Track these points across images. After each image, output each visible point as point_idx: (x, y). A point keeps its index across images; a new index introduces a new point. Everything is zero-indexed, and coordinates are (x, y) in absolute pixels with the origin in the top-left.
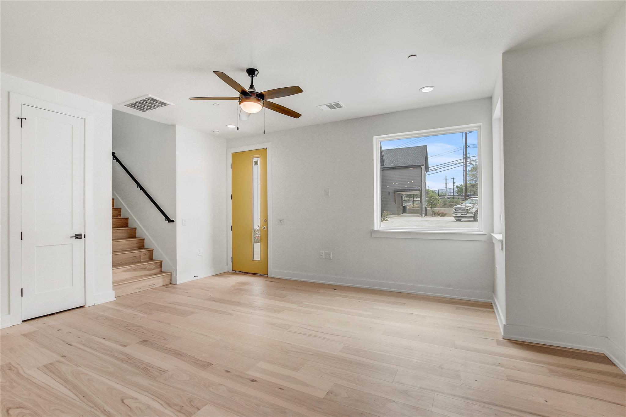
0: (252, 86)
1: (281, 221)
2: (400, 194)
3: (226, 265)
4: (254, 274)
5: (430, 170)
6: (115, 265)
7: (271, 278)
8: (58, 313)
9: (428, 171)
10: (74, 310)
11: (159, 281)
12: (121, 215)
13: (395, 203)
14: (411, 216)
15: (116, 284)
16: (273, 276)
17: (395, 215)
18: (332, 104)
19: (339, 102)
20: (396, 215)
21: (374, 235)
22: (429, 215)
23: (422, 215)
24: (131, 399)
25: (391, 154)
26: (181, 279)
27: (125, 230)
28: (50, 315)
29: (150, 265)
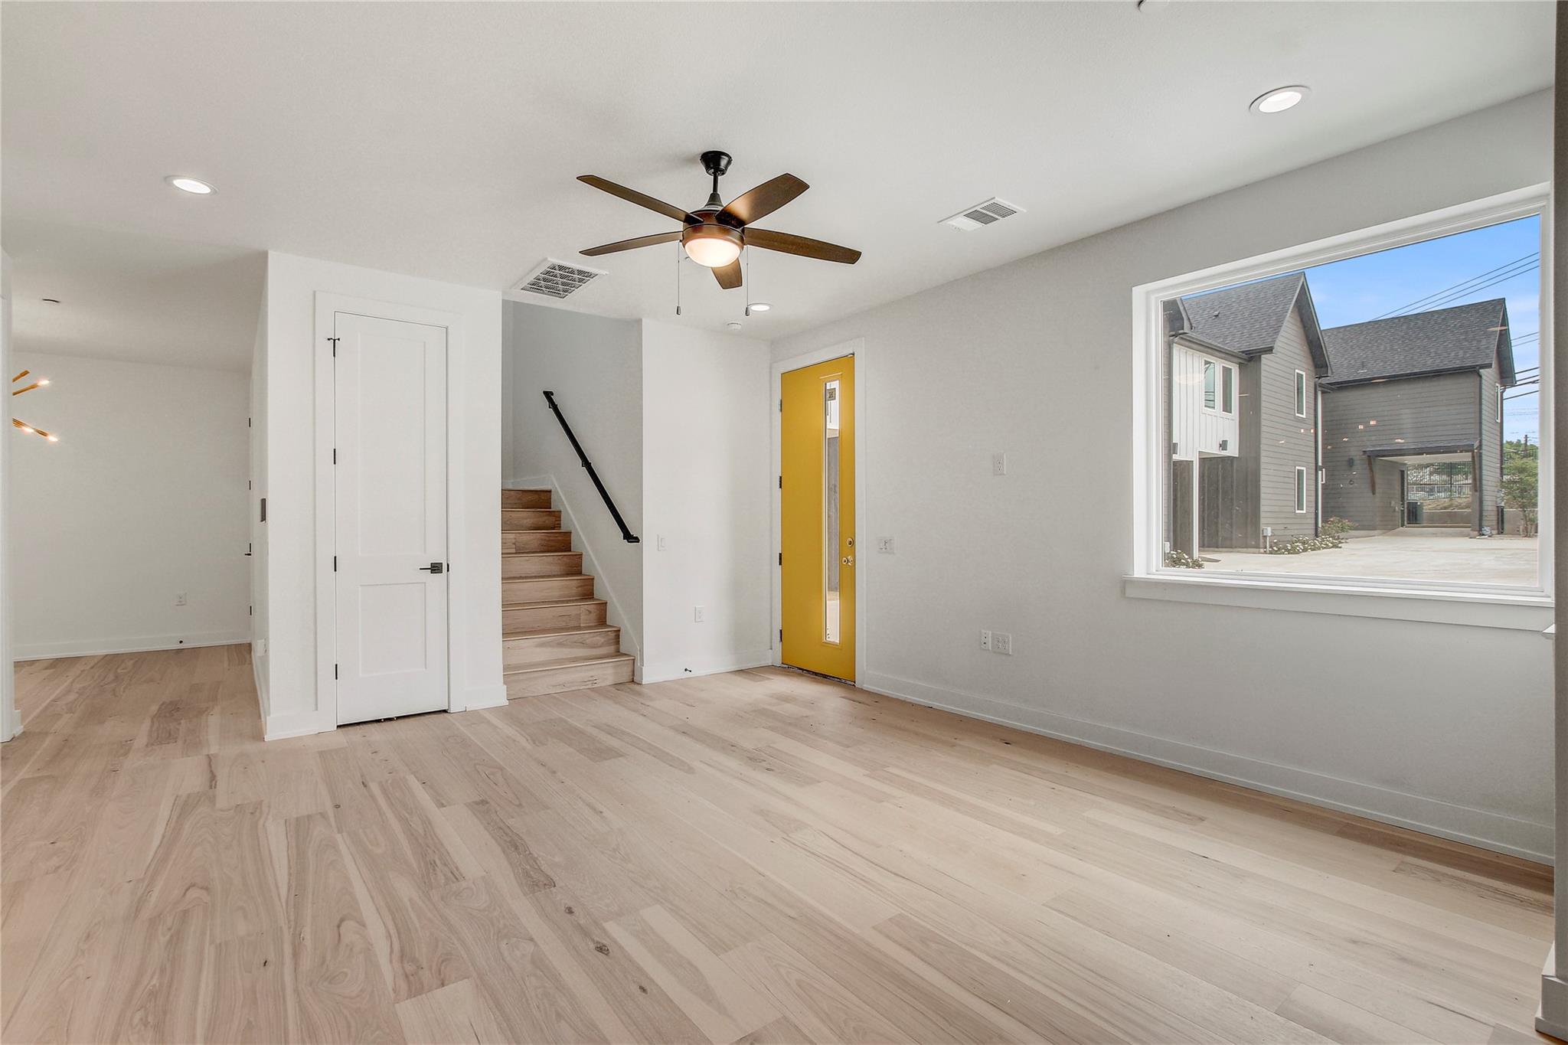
0: (714, 198)
1: (886, 543)
2: (1396, 463)
3: (769, 647)
4: (825, 676)
5: (1518, 383)
6: (510, 632)
7: (862, 691)
8: (398, 718)
9: (1513, 384)
10: (427, 716)
11: (606, 673)
12: (560, 524)
13: (1374, 493)
14: (1435, 535)
15: (512, 672)
16: (866, 686)
17: (1375, 529)
18: (978, 208)
19: (994, 198)
20: (1376, 532)
21: (1131, 592)
22: (1515, 533)
23: (1480, 530)
24: (358, 922)
25: (1358, 341)
26: (650, 674)
27: (560, 557)
28: (386, 720)
29: (598, 637)
